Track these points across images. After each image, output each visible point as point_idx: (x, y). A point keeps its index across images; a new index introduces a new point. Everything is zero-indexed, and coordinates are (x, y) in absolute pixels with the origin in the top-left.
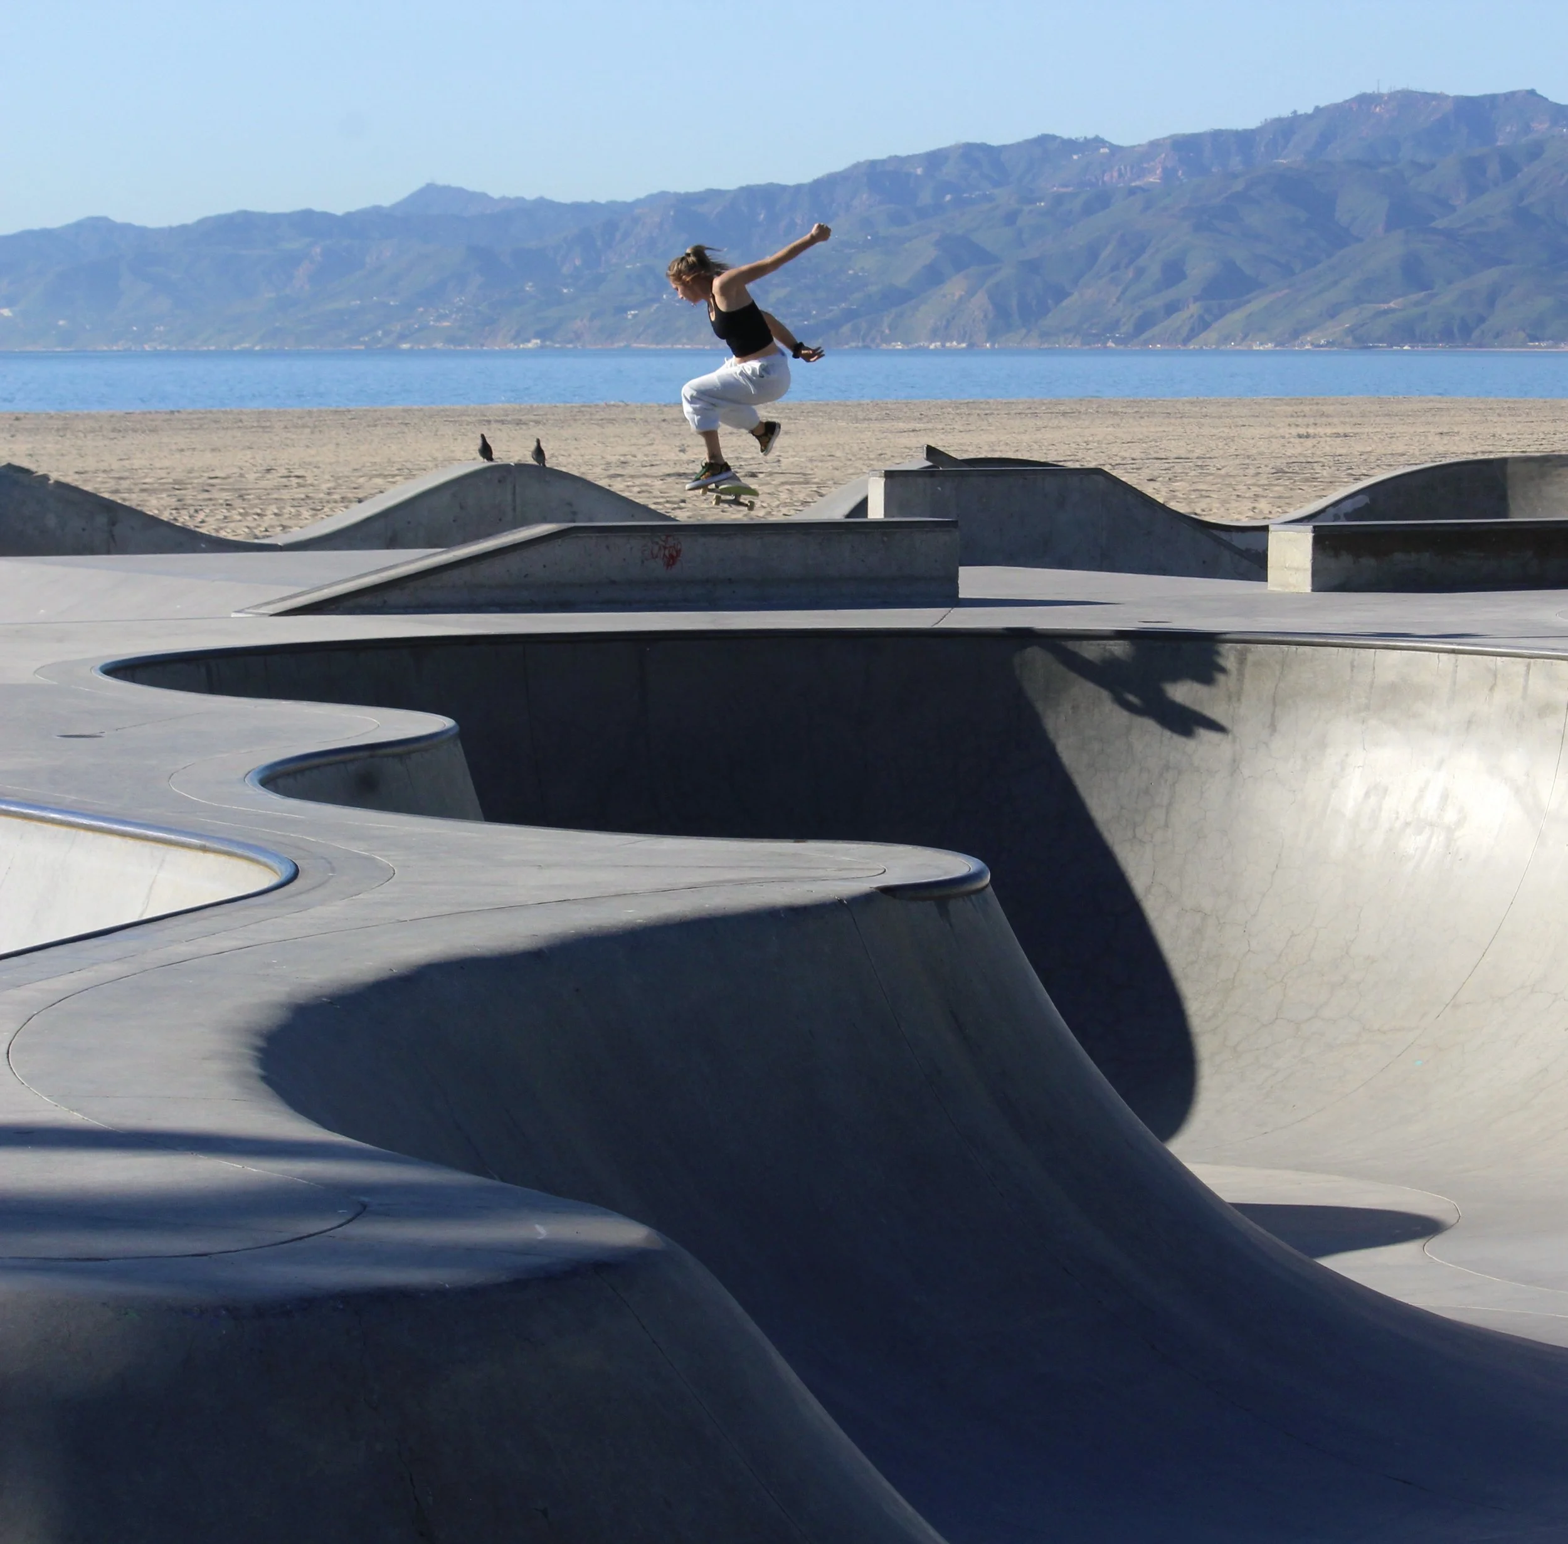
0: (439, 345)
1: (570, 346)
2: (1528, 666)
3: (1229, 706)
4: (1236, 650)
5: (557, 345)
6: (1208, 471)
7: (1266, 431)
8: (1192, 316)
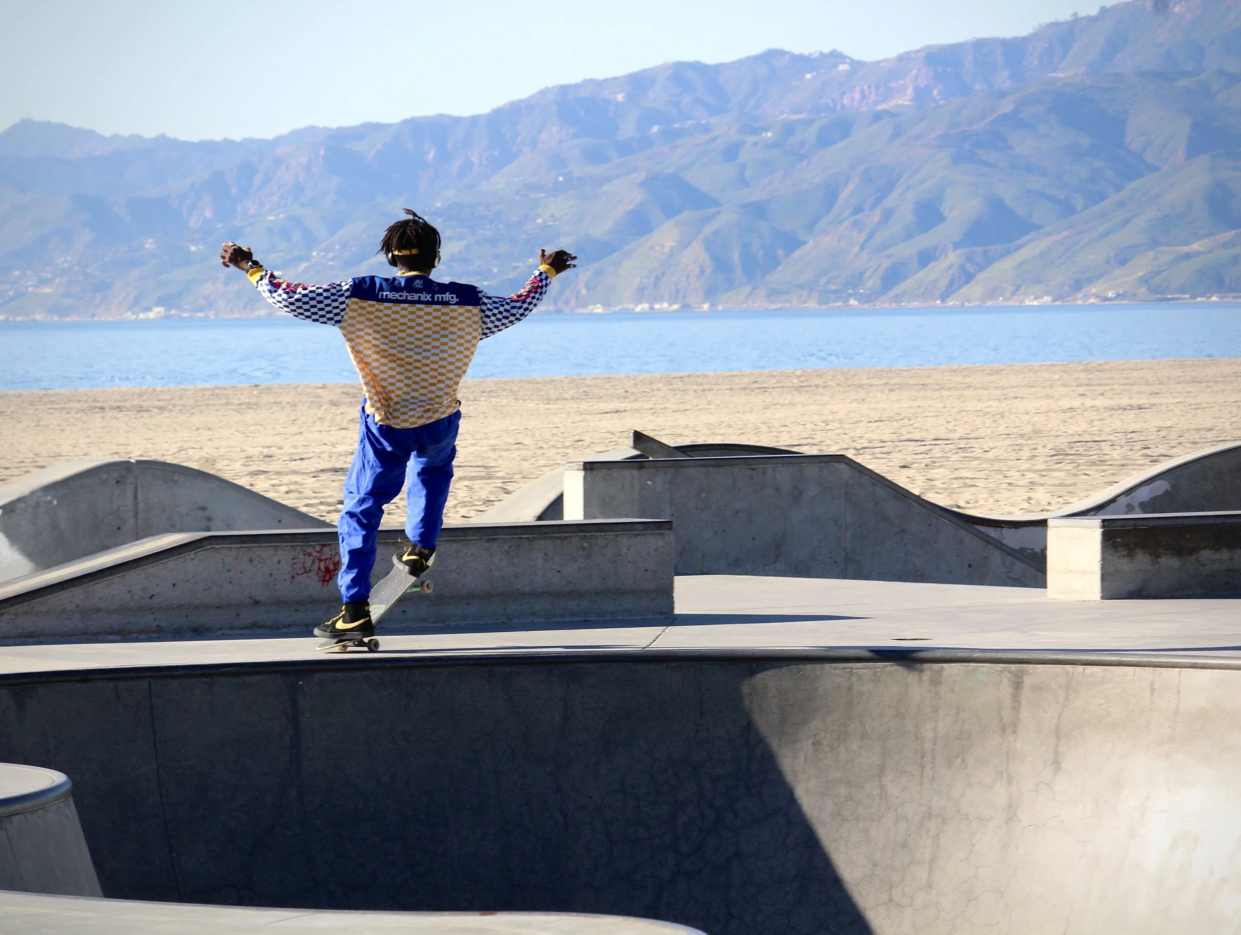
0: (39, 317)
1: (200, 315)
3: (1003, 740)
4: (1010, 672)
5: (185, 315)
6: (972, 455)
7: (1044, 404)
8: (950, 267)
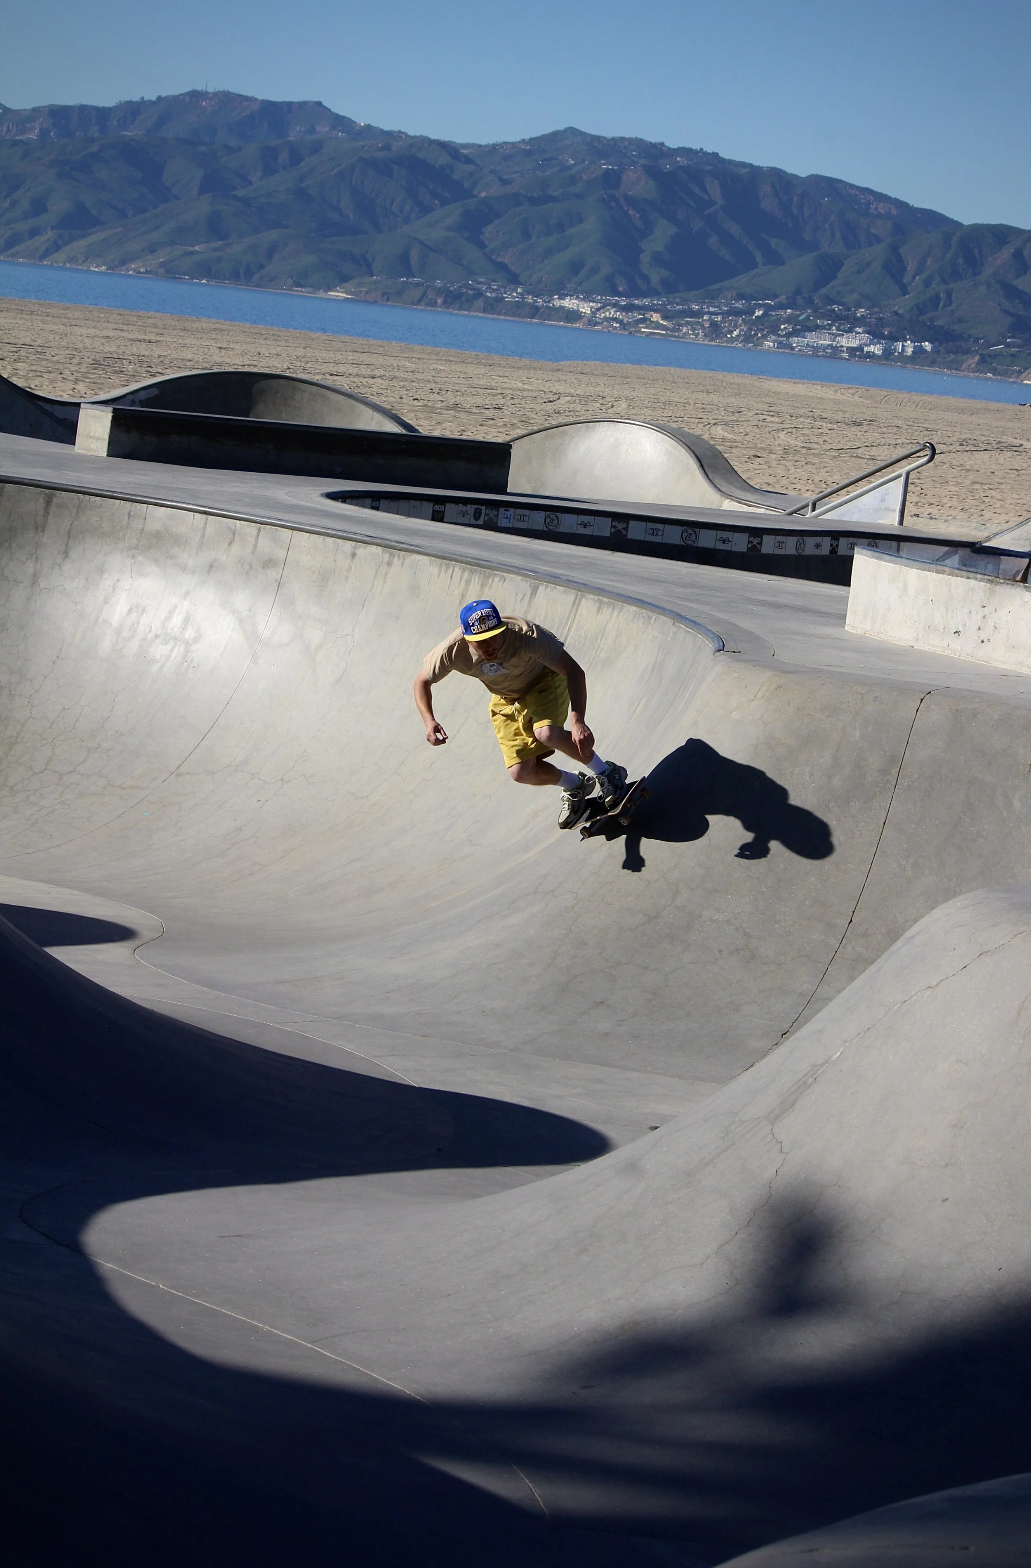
2: (259, 530)
3: (36, 535)
4: (45, 494)
6: (44, 357)
7: (92, 332)
8: (48, 240)
